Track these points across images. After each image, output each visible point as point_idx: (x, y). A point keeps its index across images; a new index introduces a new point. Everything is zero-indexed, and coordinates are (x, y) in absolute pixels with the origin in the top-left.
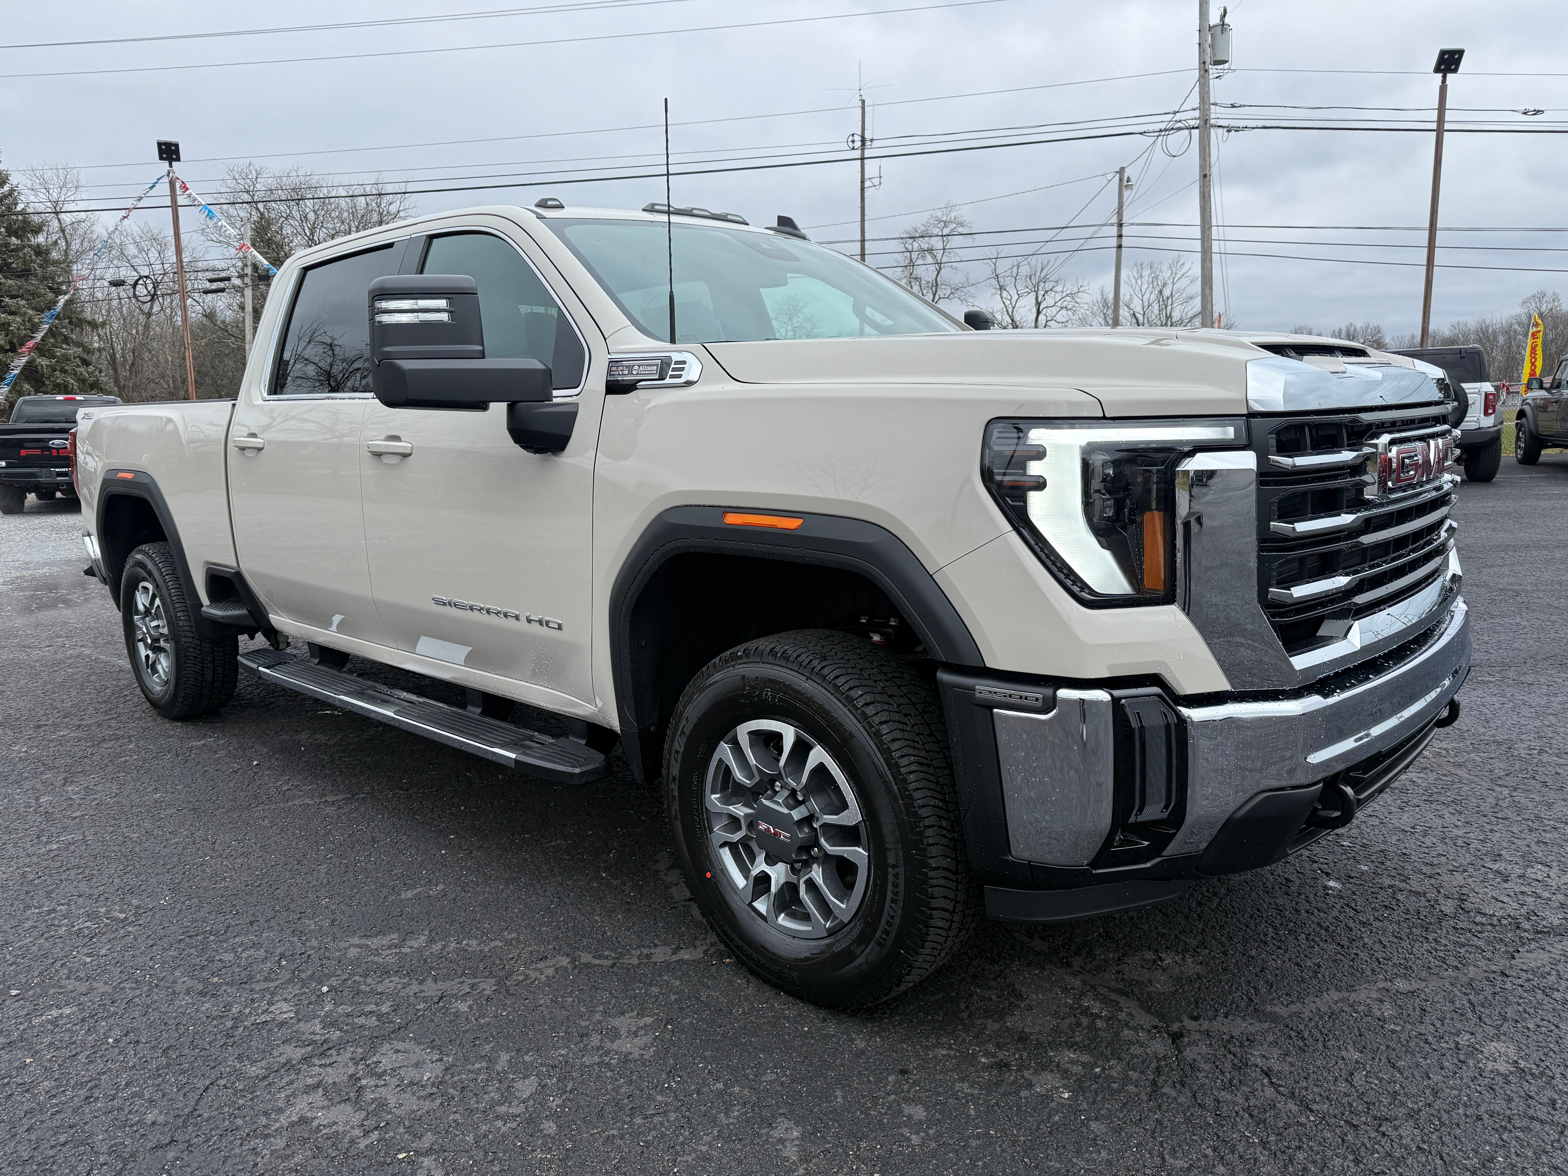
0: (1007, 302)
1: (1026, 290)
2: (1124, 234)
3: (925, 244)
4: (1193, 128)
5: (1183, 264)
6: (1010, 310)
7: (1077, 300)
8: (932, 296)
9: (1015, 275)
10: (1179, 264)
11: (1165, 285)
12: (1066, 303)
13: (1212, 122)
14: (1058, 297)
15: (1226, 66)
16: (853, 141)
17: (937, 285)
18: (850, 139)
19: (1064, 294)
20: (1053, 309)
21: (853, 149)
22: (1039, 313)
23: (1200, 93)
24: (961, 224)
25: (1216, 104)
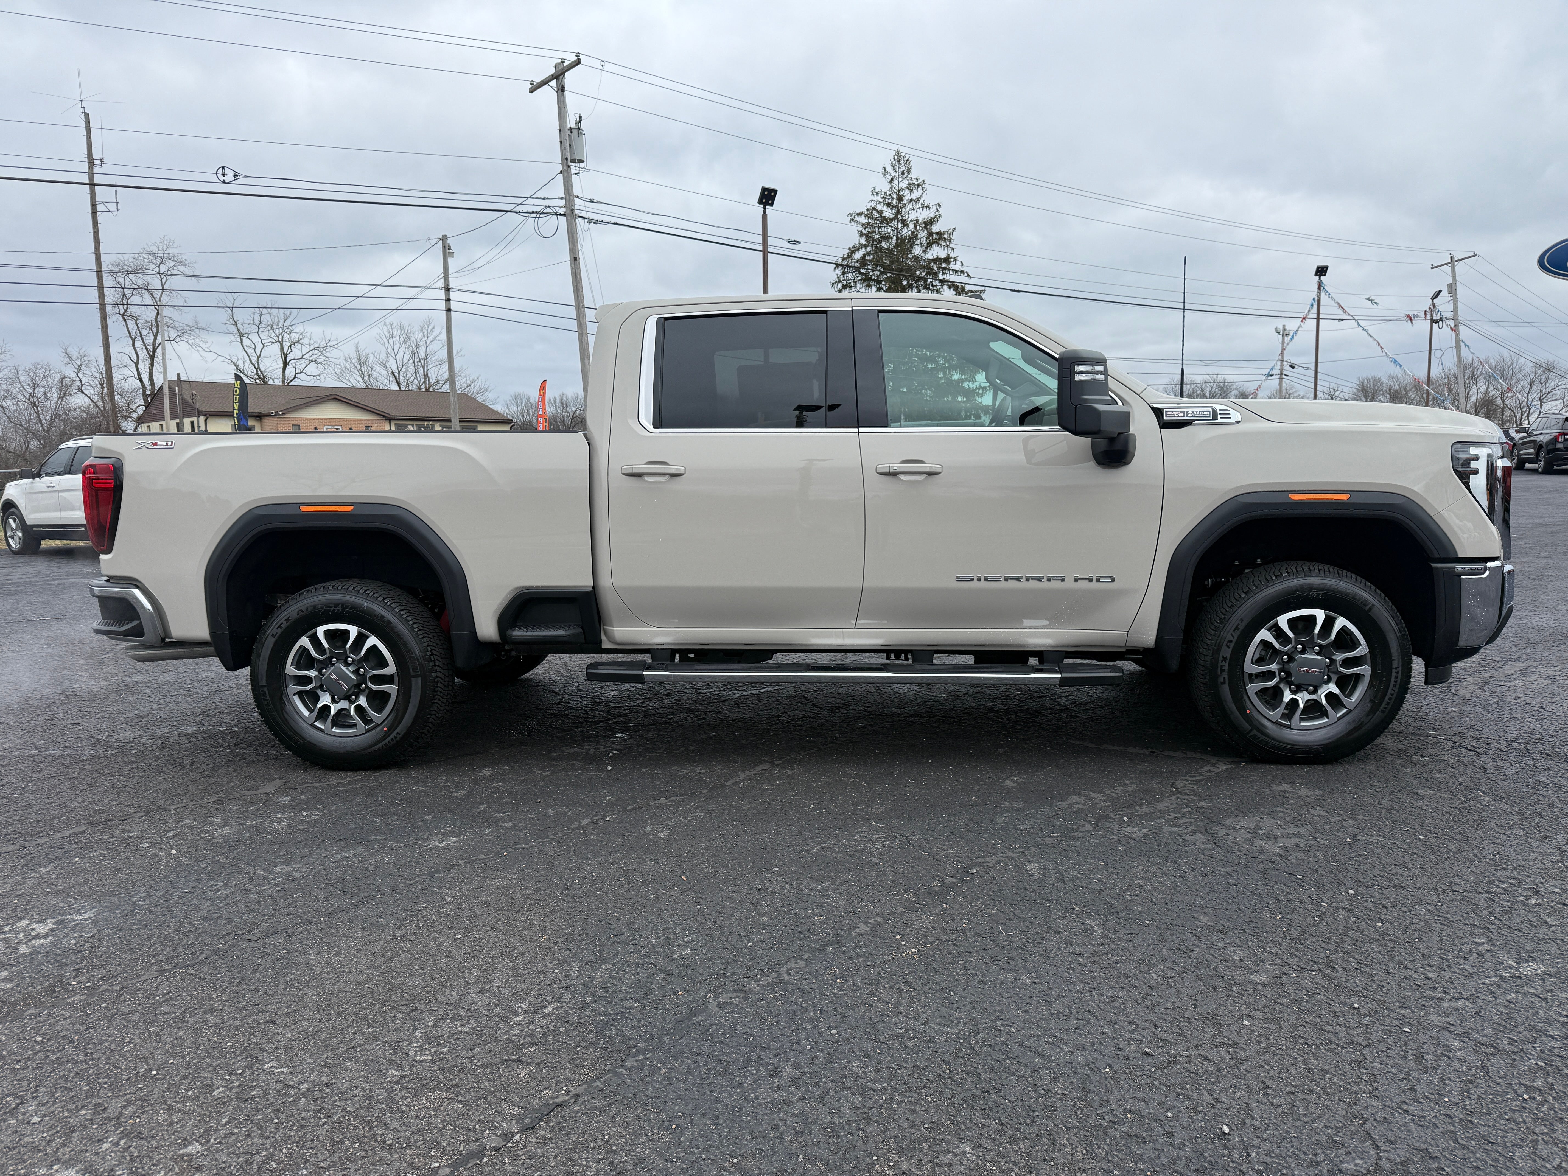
0: (250, 351)
1: (271, 340)
2: (452, 298)
3: (139, 280)
4: (560, 215)
5: (433, 328)
6: (254, 359)
7: (327, 355)
8: (152, 338)
9: (257, 322)
10: (430, 328)
11: (417, 346)
12: (315, 356)
13: (577, 212)
14: (305, 349)
15: (582, 165)
16: (224, 175)
17: (158, 326)
18: (220, 171)
19: (312, 348)
20: (302, 361)
21: (224, 182)
22: (286, 364)
23: (565, 185)
24: (181, 263)
25: (578, 197)
